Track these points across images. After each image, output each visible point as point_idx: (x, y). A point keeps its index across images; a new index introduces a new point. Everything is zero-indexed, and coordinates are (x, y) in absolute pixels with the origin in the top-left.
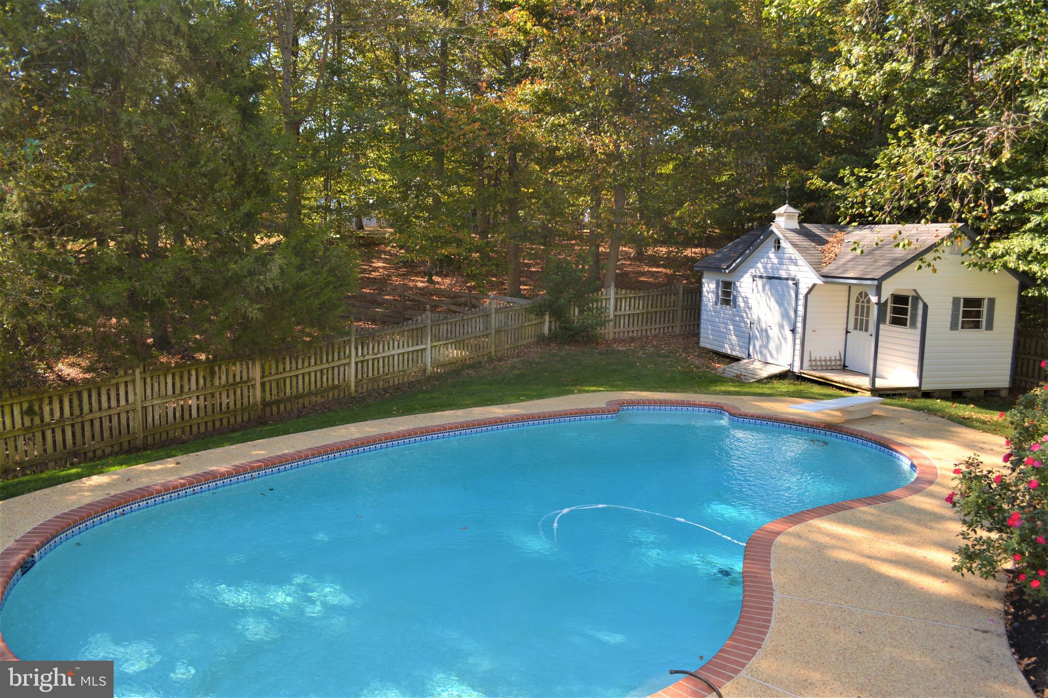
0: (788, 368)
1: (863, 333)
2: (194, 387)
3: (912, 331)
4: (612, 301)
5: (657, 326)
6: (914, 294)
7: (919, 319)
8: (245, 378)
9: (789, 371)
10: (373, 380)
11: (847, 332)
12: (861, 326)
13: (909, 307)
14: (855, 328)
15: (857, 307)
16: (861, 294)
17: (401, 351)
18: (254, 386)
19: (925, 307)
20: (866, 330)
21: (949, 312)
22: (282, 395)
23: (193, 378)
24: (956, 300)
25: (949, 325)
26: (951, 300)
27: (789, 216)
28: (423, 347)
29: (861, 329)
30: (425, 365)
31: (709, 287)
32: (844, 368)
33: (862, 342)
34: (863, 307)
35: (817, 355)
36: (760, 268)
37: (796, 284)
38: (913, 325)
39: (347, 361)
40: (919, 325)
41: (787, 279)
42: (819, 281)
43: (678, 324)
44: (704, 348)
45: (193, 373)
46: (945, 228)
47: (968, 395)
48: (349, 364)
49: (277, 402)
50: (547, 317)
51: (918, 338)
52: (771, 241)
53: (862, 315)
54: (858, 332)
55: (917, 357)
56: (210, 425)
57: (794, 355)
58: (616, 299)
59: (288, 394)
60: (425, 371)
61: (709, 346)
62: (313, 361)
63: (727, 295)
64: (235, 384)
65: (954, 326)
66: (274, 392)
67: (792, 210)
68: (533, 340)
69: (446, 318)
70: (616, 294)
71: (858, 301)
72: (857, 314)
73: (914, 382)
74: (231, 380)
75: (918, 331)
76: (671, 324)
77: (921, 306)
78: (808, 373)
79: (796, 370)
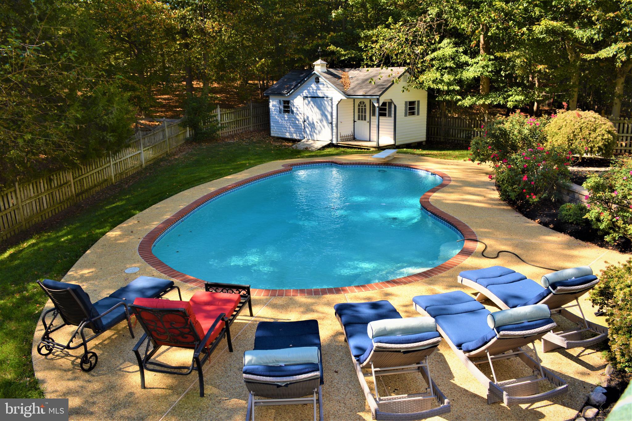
0: (330, 142)
1: (363, 122)
2: (43, 190)
3: (389, 118)
4: (219, 116)
5: (242, 128)
6: (390, 101)
7: (393, 112)
8: (65, 181)
9: (331, 143)
10: (121, 174)
11: (354, 121)
12: (362, 117)
13: (387, 107)
14: (359, 119)
15: (359, 109)
16: (360, 103)
17: (130, 155)
18: (70, 185)
19: (395, 106)
20: (365, 120)
21: (404, 108)
22: (83, 189)
23: (42, 184)
24: (406, 102)
25: (404, 114)
26: (404, 103)
27: (322, 65)
28: (140, 151)
29: (362, 120)
30: (141, 162)
31: (274, 104)
32: (354, 139)
33: (362, 126)
34: (362, 109)
35: (343, 134)
36: (305, 93)
37: (331, 100)
38: (390, 115)
39: (108, 164)
40: (393, 115)
41: (323, 97)
42: (344, 98)
43: (251, 125)
44: (274, 137)
45: (42, 181)
46: (402, 69)
47: (412, 145)
48: (110, 166)
49: (82, 193)
50: (188, 128)
51: (393, 121)
52: (313, 78)
53: (362, 113)
54: (360, 121)
55: (393, 130)
56: (53, 211)
57: (332, 135)
58: (221, 115)
59: (85, 188)
60: (141, 166)
61: (276, 135)
62: (94, 166)
63: (287, 108)
64: (61, 185)
65: (406, 115)
66: (79, 187)
67: (323, 62)
68: (183, 142)
69: (147, 134)
70: (221, 111)
71: (359, 106)
72: (359, 112)
73: (392, 142)
74: (59, 184)
75: (393, 118)
76: (248, 126)
77: (393, 106)
78: (341, 143)
79: (334, 142)
